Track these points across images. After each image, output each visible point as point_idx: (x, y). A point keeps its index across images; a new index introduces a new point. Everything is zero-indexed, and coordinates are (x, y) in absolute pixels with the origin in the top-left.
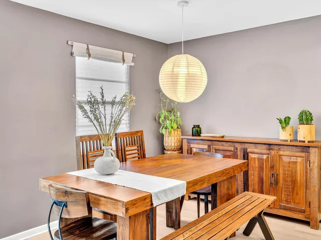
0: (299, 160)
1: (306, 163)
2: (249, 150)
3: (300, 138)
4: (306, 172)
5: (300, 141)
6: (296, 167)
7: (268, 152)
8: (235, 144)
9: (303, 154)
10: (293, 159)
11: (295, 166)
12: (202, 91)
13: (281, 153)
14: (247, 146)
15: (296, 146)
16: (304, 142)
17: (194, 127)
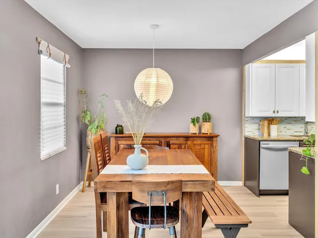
0: (206, 146)
1: (211, 148)
2: (171, 142)
3: (203, 131)
4: (211, 154)
5: (203, 133)
6: (205, 151)
7: (185, 142)
8: (160, 139)
9: (209, 142)
10: (202, 146)
11: (203, 151)
12: (169, 98)
13: (195, 142)
14: (169, 139)
15: (205, 137)
16: (207, 134)
17: (118, 126)
